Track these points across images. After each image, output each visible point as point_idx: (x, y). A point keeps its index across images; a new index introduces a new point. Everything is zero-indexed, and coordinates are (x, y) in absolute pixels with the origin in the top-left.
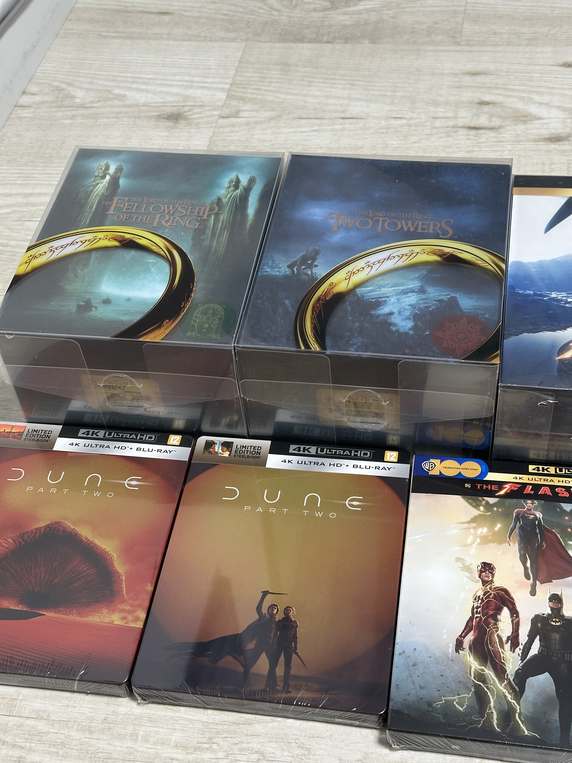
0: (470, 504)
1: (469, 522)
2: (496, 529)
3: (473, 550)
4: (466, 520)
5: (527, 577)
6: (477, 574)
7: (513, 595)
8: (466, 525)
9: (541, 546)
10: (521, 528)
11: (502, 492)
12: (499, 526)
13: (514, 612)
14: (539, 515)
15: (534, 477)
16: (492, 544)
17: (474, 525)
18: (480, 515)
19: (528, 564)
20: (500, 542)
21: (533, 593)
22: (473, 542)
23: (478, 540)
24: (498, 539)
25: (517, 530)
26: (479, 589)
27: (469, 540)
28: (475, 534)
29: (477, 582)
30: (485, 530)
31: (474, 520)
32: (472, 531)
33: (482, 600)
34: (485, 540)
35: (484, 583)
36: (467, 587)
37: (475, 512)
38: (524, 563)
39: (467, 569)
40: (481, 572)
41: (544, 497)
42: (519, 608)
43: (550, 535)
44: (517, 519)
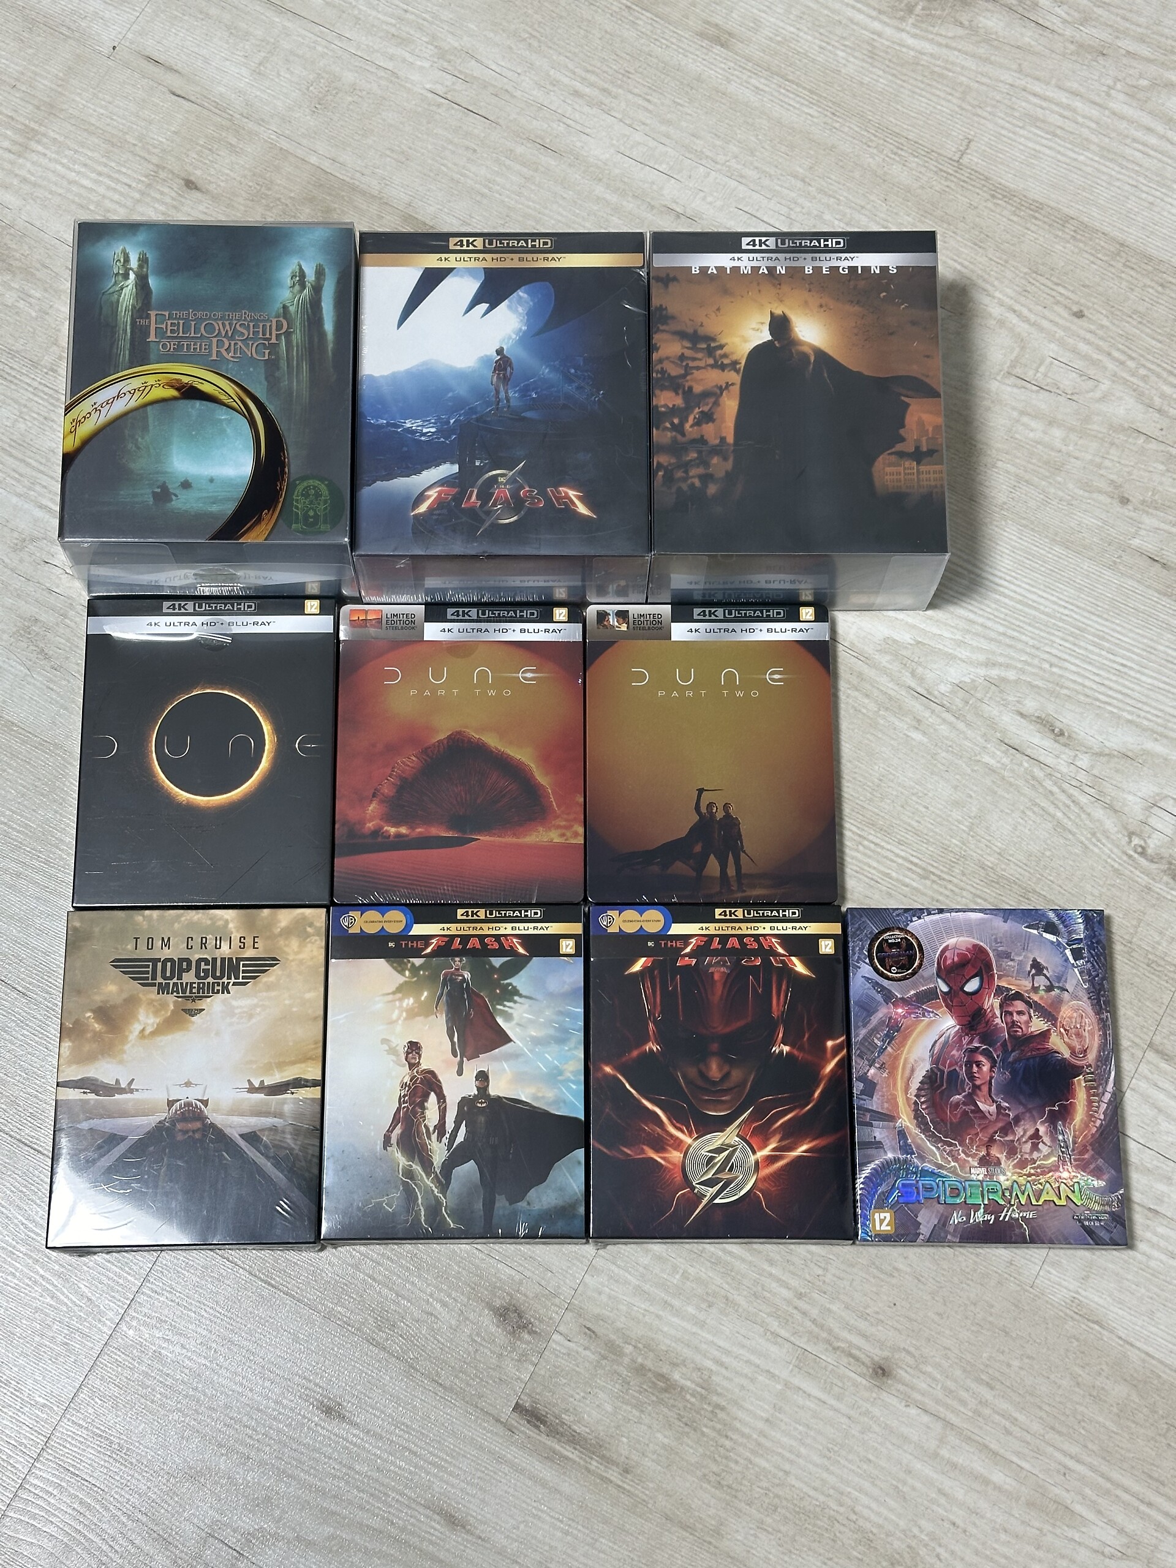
0: (395, 969)
1: (394, 993)
2: (423, 998)
3: (399, 1028)
4: (390, 991)
5: (455, 1054)
6: (403, 1057)
7: (440, 1078)
8: (391, 997)
9: (468, 1014)
10: (449, 994)
11: (429, 950)
12: (426, 994)
13: (441, 1098)
14: (467, 975)
15: (462, 925)
16: (418, 1018)
17: (399, 995)
18: (406, 982)
19: (456, 1039)
20: (427, 1016)
21: (460, 1072)
22: (399, 1018)
23: (404, 1014)
24: (424, 1011)
25: (444, 998)
26: (404, 1074)
27: (395, 1016)
28: (401, 1006)
29: (404, 1066)
30: (411, 1001)
31: (400, 989)
32: (397, 1003)
33: (410, 1087)
34: (412, 1014)
35: (411, 1066)
36: (394, 1074)
37: (401, 979)
38: (451, 1038)
39: (392, 1051)
40: (408, 1053)
41: (473, 953)
42: (445, 1092)
43: (479, 1000)
44: (444, 984)
